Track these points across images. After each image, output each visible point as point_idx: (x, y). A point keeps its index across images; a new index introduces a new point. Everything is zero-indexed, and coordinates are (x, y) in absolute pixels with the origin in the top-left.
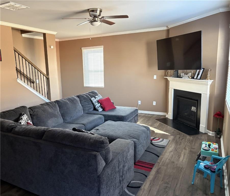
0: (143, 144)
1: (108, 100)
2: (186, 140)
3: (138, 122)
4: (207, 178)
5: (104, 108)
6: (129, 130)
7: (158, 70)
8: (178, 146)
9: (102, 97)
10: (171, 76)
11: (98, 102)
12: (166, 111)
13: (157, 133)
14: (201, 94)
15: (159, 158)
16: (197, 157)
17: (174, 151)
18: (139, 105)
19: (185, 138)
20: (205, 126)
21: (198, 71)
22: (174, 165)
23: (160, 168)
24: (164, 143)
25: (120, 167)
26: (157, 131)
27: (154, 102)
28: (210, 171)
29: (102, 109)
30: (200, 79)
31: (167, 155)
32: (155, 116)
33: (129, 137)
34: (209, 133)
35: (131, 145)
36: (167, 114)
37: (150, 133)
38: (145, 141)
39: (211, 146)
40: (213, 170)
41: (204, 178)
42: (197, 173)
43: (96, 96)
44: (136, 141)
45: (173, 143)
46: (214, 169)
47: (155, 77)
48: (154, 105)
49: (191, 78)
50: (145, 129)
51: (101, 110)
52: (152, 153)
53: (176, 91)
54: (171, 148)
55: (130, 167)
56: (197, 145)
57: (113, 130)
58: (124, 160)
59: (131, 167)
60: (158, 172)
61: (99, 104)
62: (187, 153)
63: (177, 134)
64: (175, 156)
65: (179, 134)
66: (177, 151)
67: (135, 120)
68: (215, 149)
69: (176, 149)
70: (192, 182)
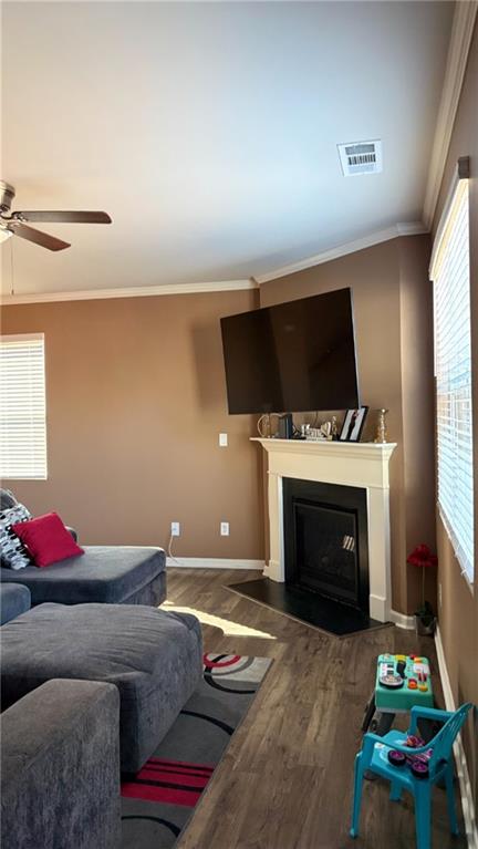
0: (169, 686)
1: (54, 523)
2: (329, 655)
3: (166, 602)
4: (403, 799)
5: (36, 555)
6: (119, 633)
7: (230, 413)
8: (302, 681)
9: (28, 513)
10: (271, 435)
11: (11, 532)
12: (262, 553)
13: (231, 638)
14: (365, 490)
15: (234, 739)
16: (365, 715)
17: (286, 702)
18: (175, 537)
19: (324, 646)
20: (384, 599)
21: (351, 412)
22: (285, 763)
23: (233, 784)
24: (252, 672)
25: (37, 821)
26: (231, 629)
27: (222, 524)
28: (410, 774)
29: (28, 560)
30: (357, 441)
31: (261, 724)
32: (226, 575)
33: (114, 664)
34: (400, 622)
35: (103, 701)
36: (267, 564)
37: (199, 640)
38: (177, 677)
39: (406, 671)
40: (420, 769)
41: (393, 800)
42: (367, 783)
43: (6, 508)
44: (139, 678)
45: (286, 668)
46: (422, 762)
47: (223, 440)
48: (223, 534)
49: (331, 437)
50: (180, 624)
51: (24, 565)
52: (205, 721)
53: (289, 483)
54: (277, 691)
55: (98, 803)
56: (364, 668)
57: (51, 641)
58: (61, 780)
59: (101, 803)
60: (224, 804)
61: (17, 540)
62: (331, 705)
63: (300, 635)
64: (290, 721)
65: (307, 632)
66: (298, 700)
67: (153, 593)
68: (420, 679)
69: (293, 694)
70: (349, 829)
